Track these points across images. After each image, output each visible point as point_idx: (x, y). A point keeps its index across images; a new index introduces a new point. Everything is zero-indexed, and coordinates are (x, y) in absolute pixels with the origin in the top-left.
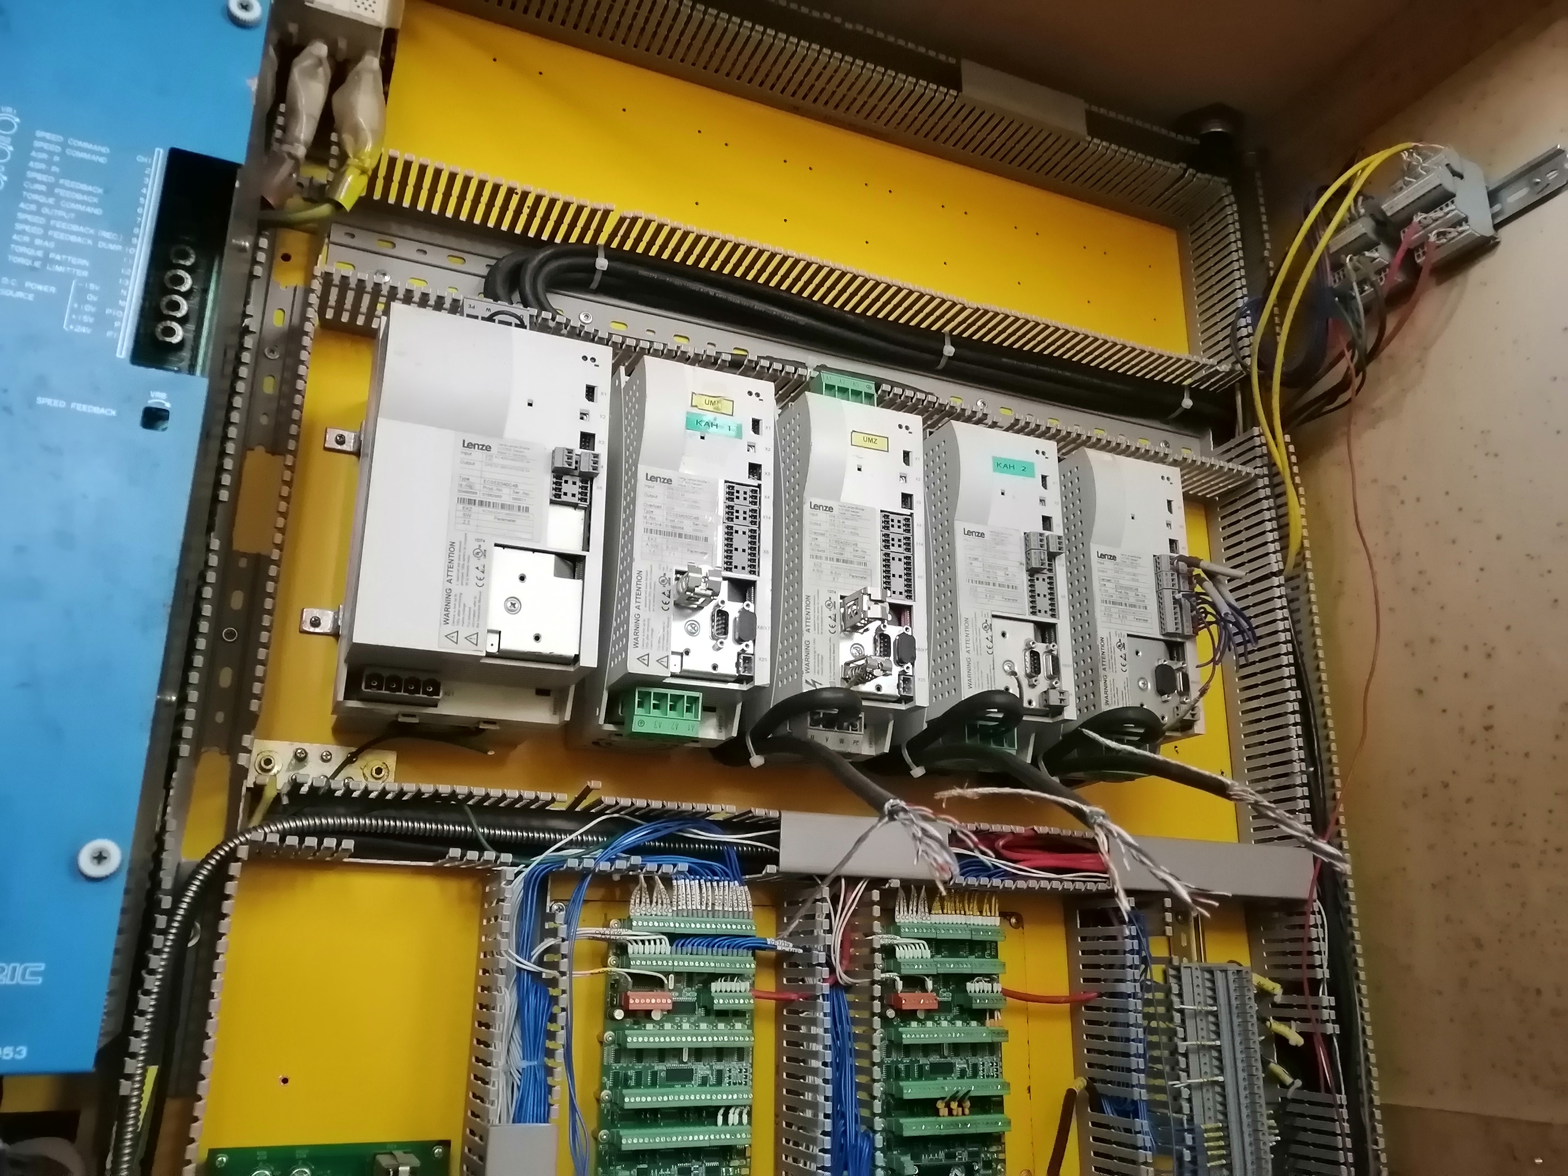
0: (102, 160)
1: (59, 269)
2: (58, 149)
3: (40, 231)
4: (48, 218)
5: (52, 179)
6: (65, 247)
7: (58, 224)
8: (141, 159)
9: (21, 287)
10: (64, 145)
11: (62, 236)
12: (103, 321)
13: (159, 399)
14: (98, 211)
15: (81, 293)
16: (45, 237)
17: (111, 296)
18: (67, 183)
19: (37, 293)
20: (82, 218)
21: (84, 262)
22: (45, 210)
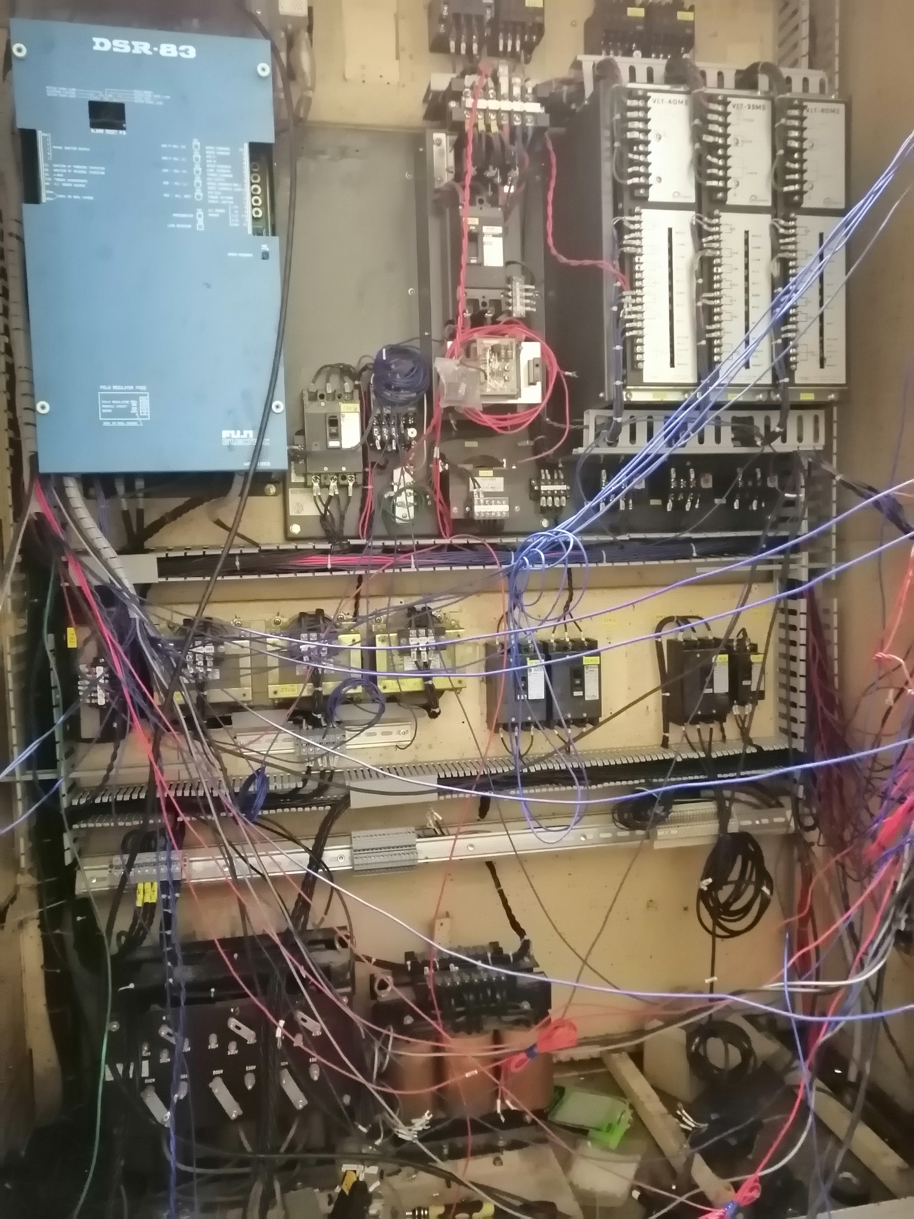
0: (228, 154)
1: (224, 202)
2: (213, 152)
3: (215, 188)
4: (217, 182)
5: (214, 166)
6: (225, 193)
7: (220, 184)
8: (241, 150)
9: (214, 213)
10: (216, 151)
11: (222, 189)
12: (242, 220)
13: (265, 247)
14: (231, 176)
15: (233, 210)
16: (217, 190)
17: (242, 210)
18: (218, 166)
19: (220, 214)
20: (228, 180)
21: (231, 198)
22: (216, 180)
